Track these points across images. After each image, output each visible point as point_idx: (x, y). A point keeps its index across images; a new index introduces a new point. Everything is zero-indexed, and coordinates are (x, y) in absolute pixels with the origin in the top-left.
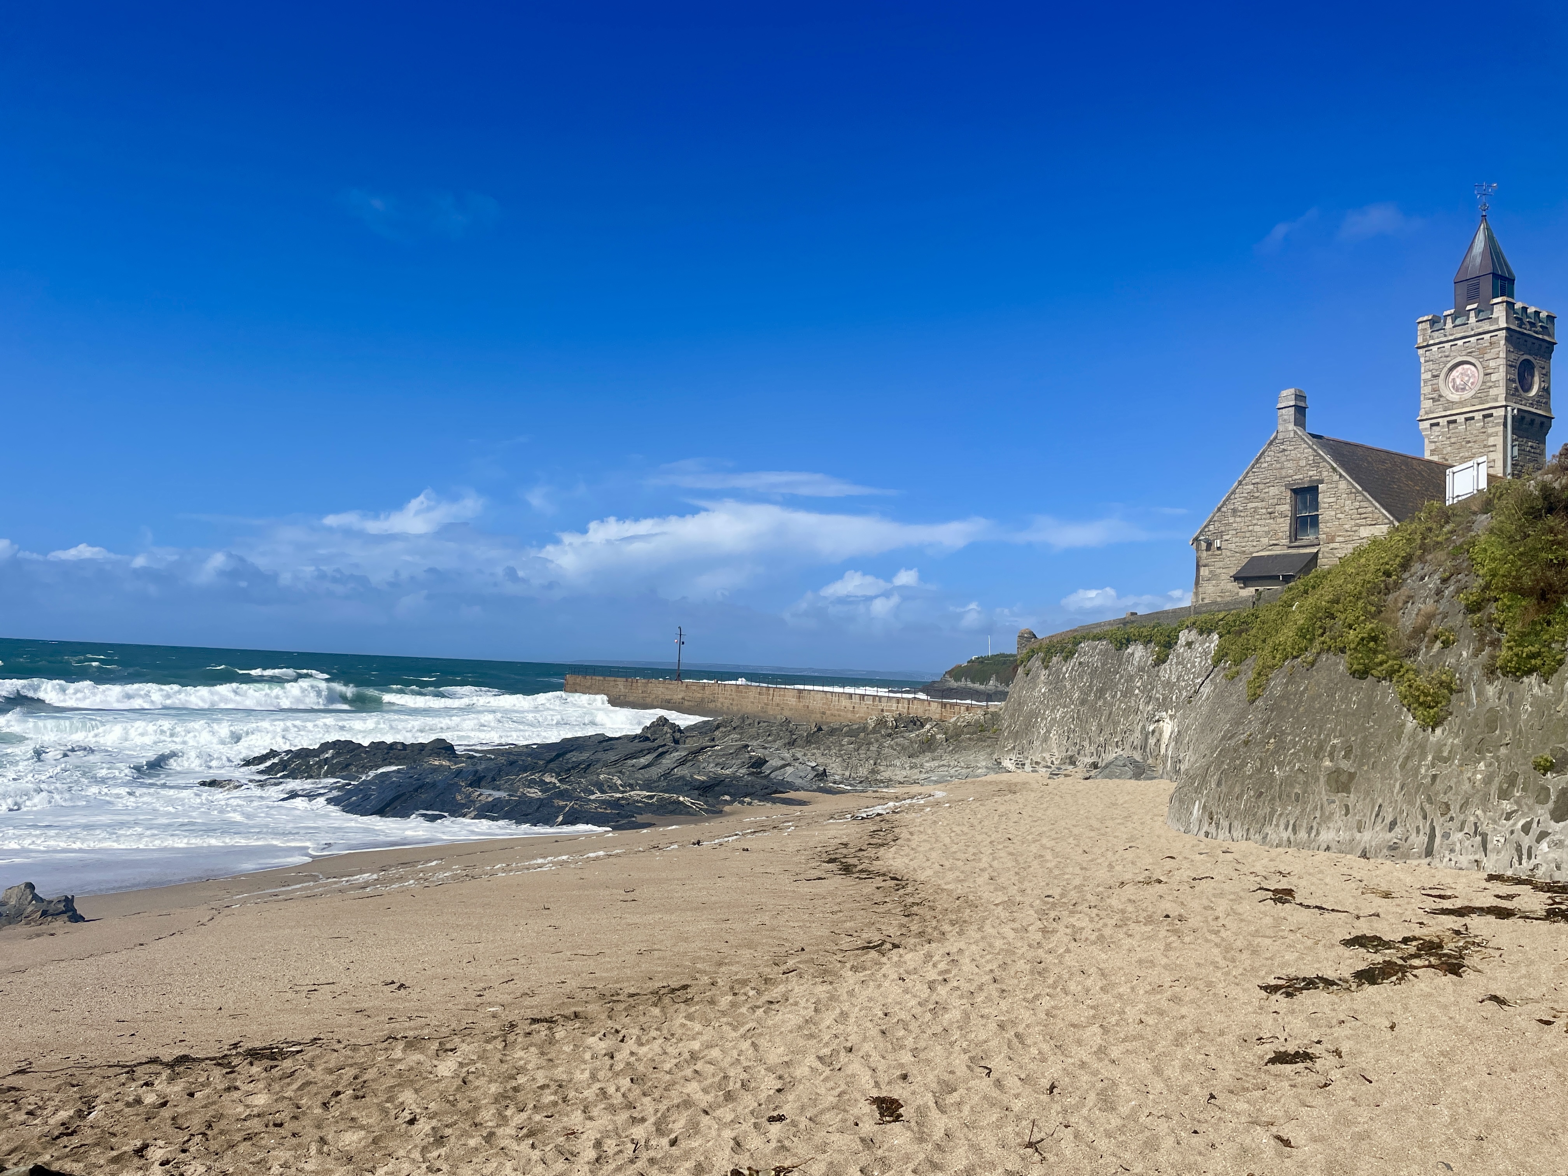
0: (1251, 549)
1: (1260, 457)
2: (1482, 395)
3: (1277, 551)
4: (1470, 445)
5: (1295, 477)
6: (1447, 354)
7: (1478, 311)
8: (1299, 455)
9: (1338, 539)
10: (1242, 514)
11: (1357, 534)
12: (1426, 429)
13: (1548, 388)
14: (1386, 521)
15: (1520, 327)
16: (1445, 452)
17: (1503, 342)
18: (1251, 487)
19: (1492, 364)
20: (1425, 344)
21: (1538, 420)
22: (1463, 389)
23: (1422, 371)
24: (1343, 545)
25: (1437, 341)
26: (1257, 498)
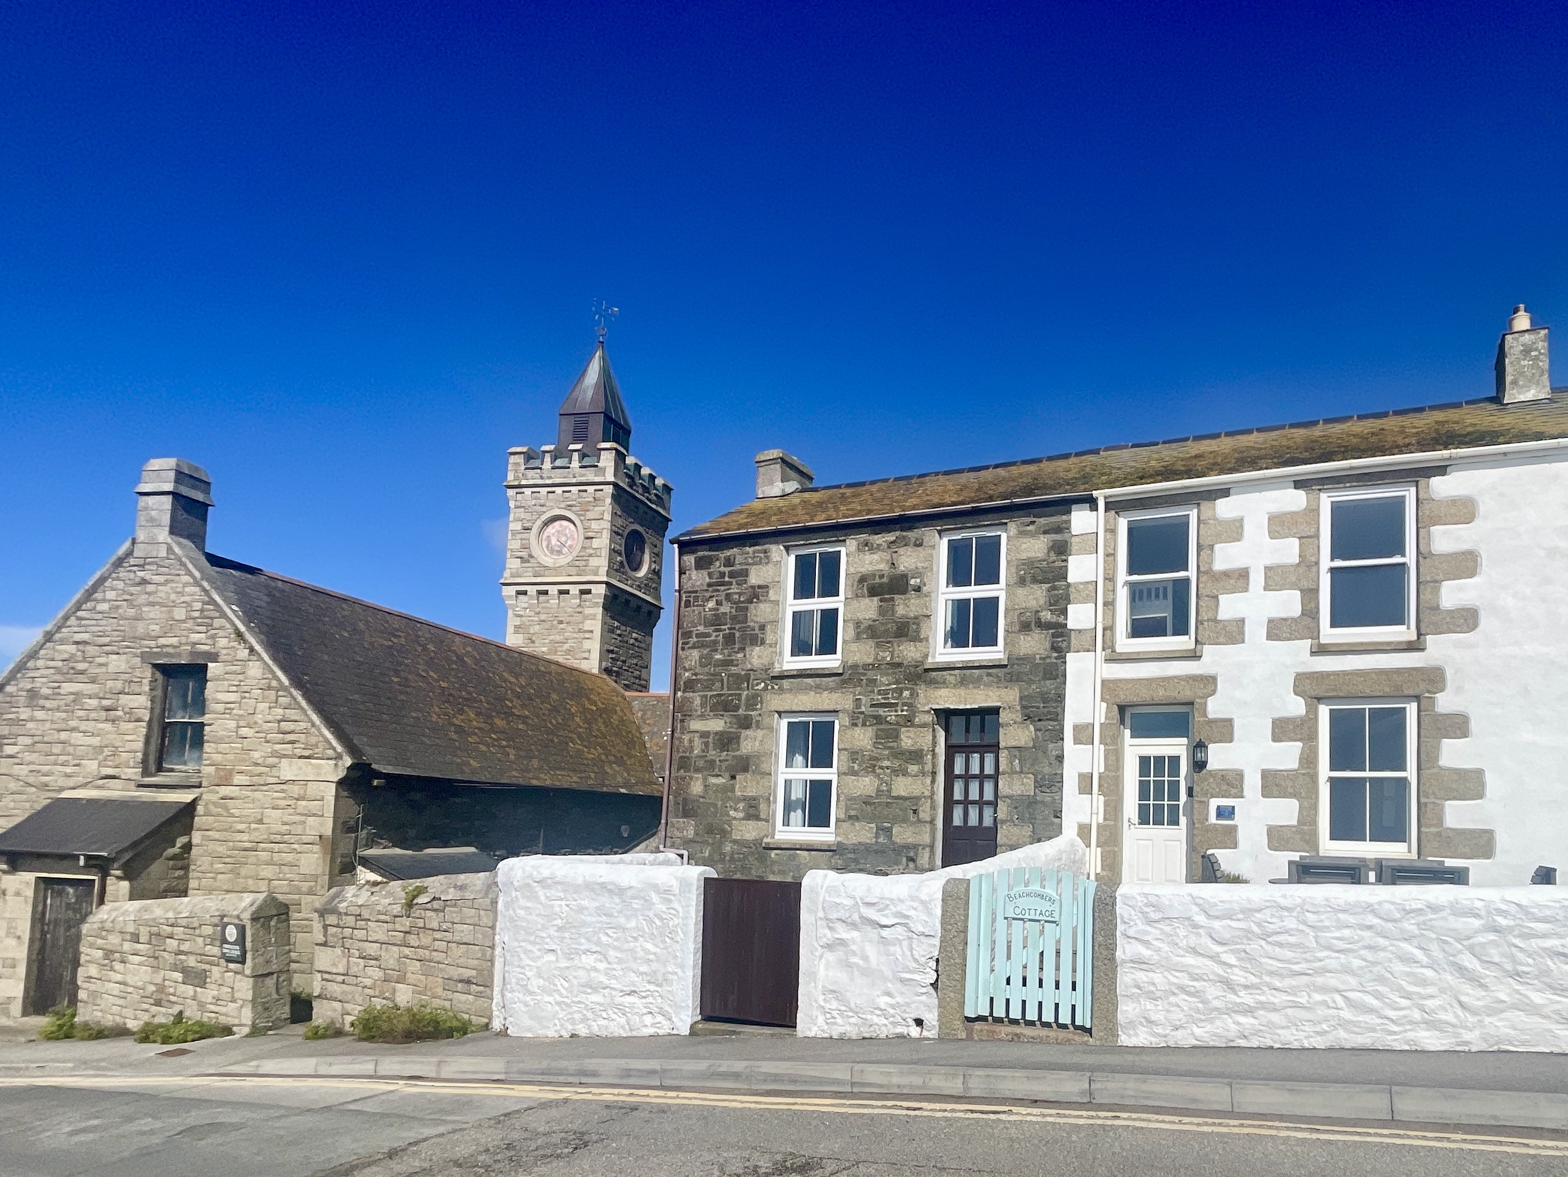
0: (62, 782)
1: (94, 588)
2: (580, 562)
3: (114, 792)
4: (562, 626)
5: (162, 641)
6: (542, 502)
7: (583, 456)
8: (173, 597)
9: (238, 779)
10: (48, 704)
11: (274, 771)
12: (510, 597)
13: (660, 571)
14: (330, 752)
15: (631, 487)
16: (532, 631)
17: (609, 500)
18: (72, 649)
19: (594, 525)
20: (516, 483)
21: (645, 609)
22: (559, 552)
23: (511, 518)
24: (246, 793)
25: (531, 482)
26: (82, 672)
